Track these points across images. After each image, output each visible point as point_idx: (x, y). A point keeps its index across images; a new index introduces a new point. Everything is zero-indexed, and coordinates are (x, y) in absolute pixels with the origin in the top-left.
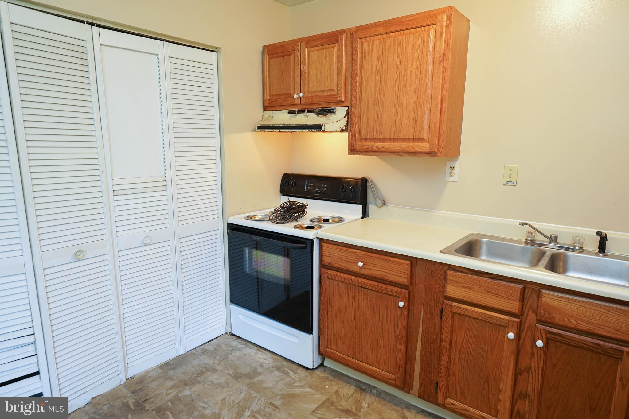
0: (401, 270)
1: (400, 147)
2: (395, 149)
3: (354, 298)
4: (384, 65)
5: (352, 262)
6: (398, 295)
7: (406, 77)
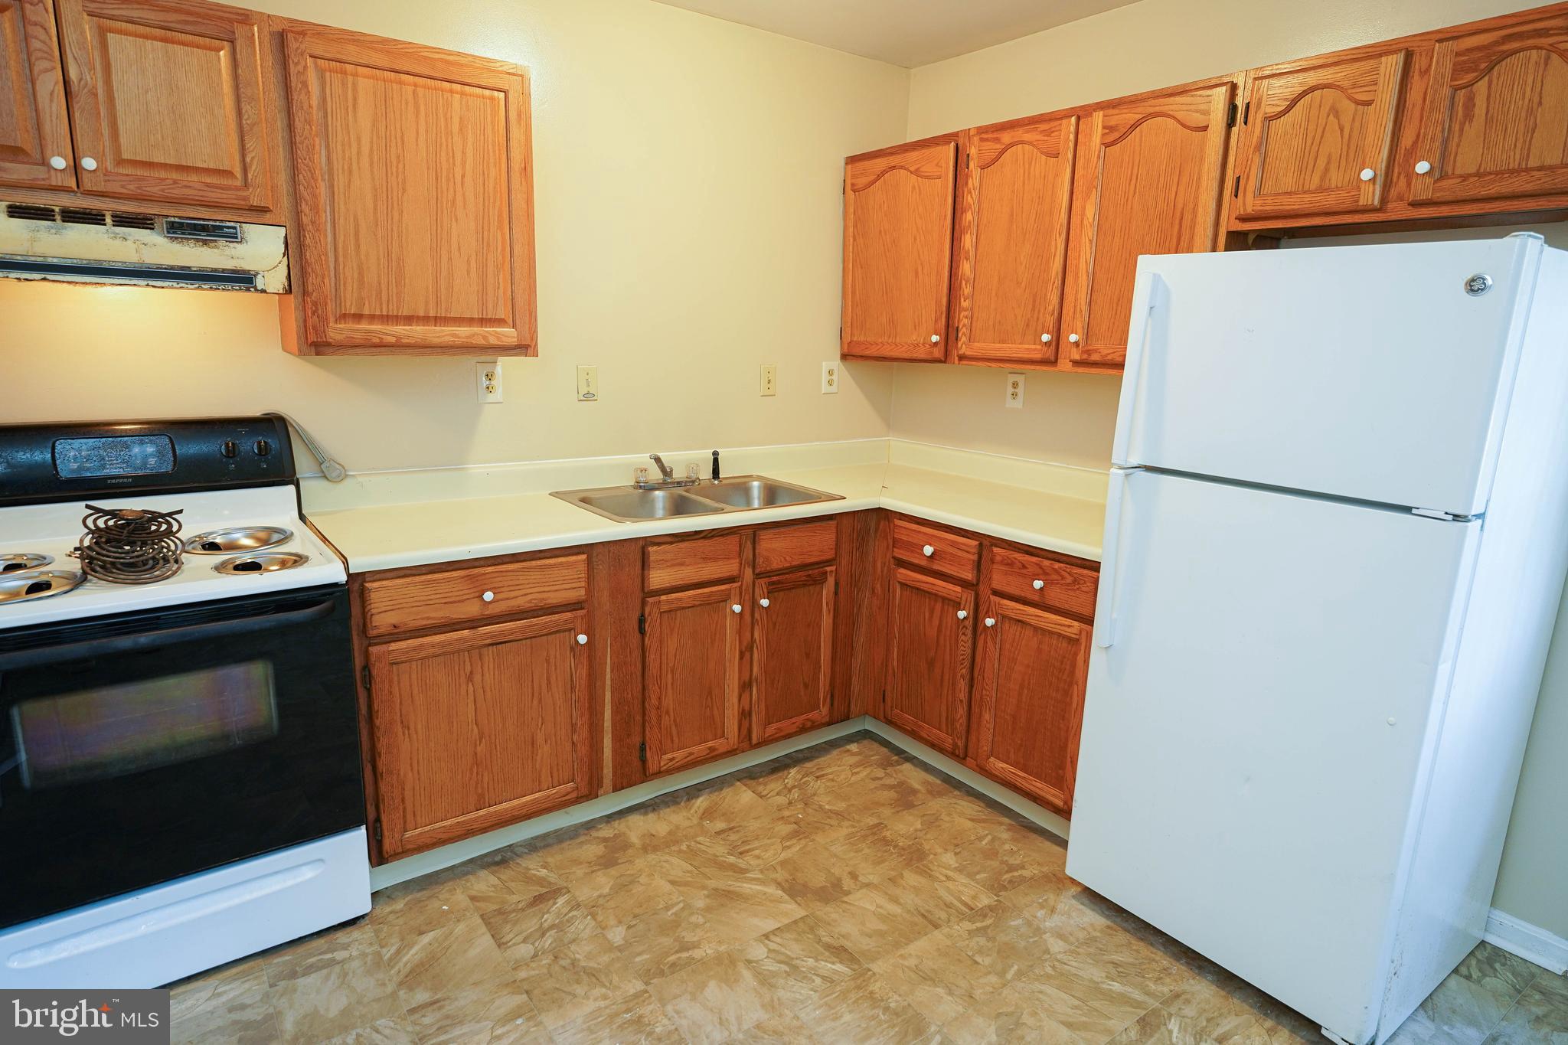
0: (572, 577)
1: (454, 335)
2: (443, 339)
3: (470, 678)
4: (393, 144)
5: (459, 601)
6: (571, 626)
7: (451, 184)
